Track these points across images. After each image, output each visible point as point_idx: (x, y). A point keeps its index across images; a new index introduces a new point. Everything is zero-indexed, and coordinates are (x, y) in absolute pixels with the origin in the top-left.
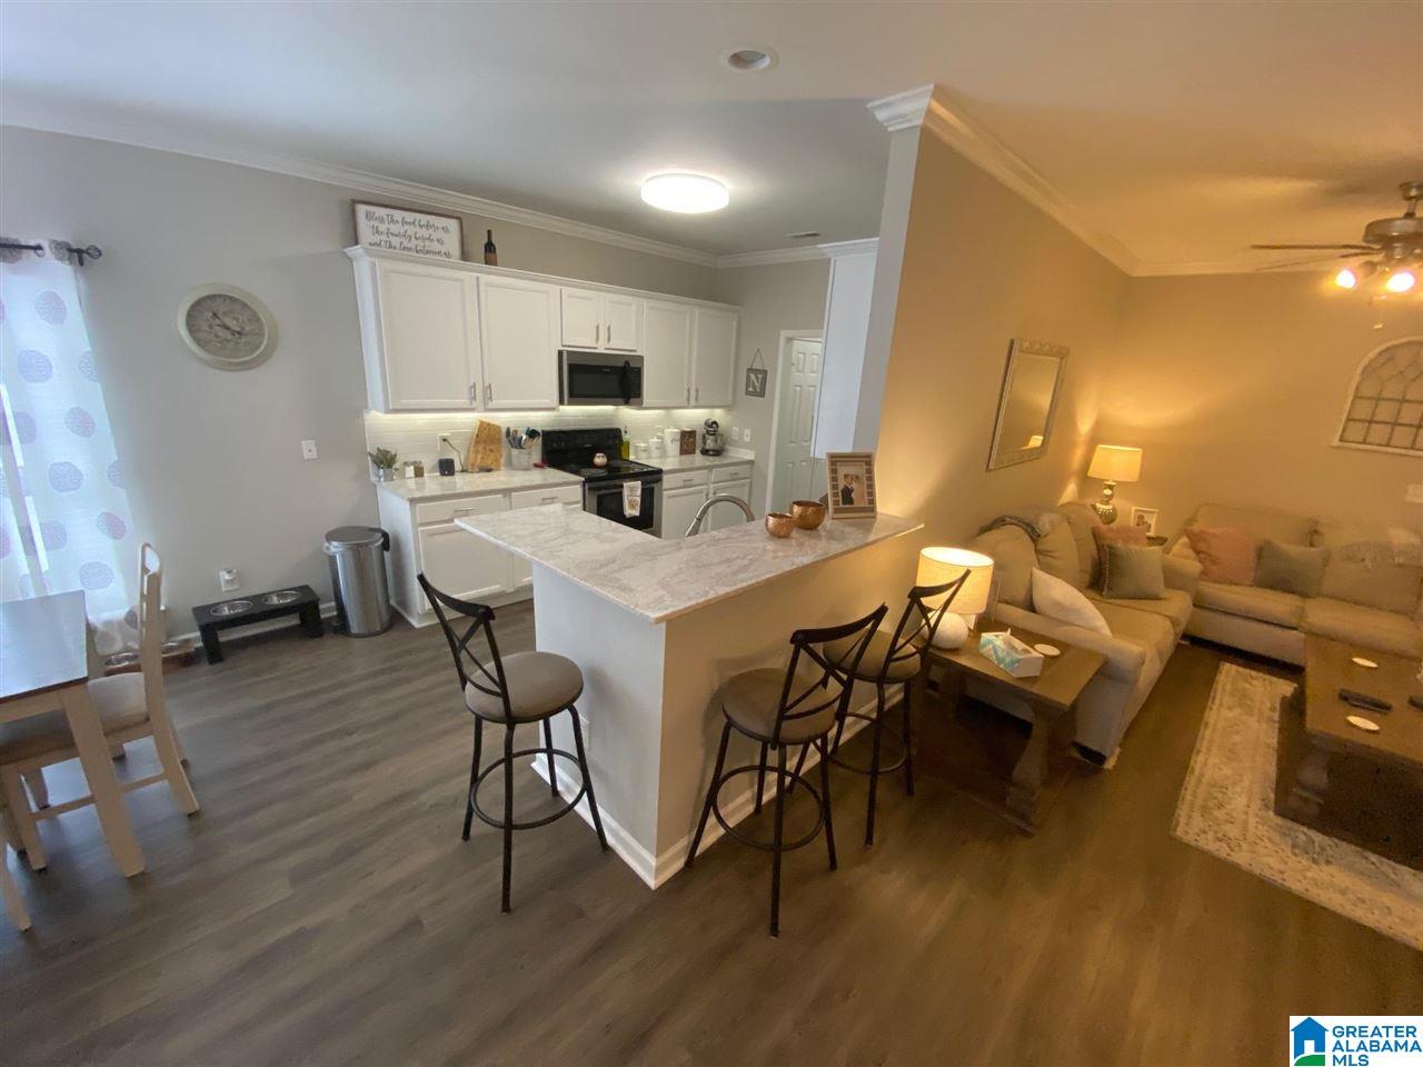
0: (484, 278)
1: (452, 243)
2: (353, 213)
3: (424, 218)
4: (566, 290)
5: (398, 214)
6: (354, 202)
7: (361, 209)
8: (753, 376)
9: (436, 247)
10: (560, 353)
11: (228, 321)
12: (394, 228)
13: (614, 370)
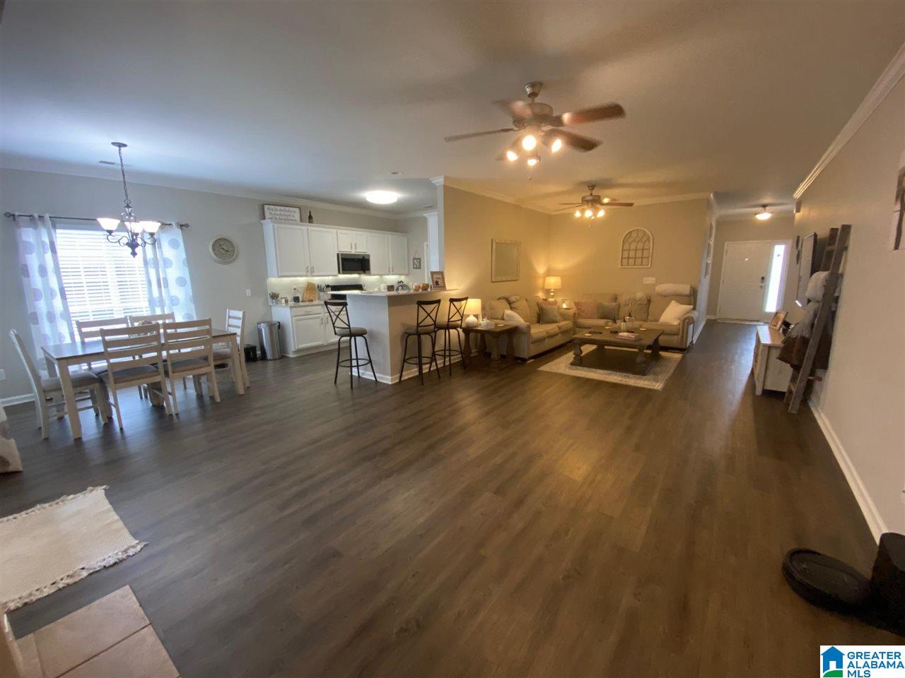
0: (310, 228)
1: (297, 216)
2: (263, 209)
3: (287, 208)
4: (339, 231)
5: (278, 208)
6: (264, 204)
7: (266, 207)
8: (415, 262)
9: (292, 218)
10: (338, 255)
11: (224, 247)
12: (278, 212)
13: (359, 260)
